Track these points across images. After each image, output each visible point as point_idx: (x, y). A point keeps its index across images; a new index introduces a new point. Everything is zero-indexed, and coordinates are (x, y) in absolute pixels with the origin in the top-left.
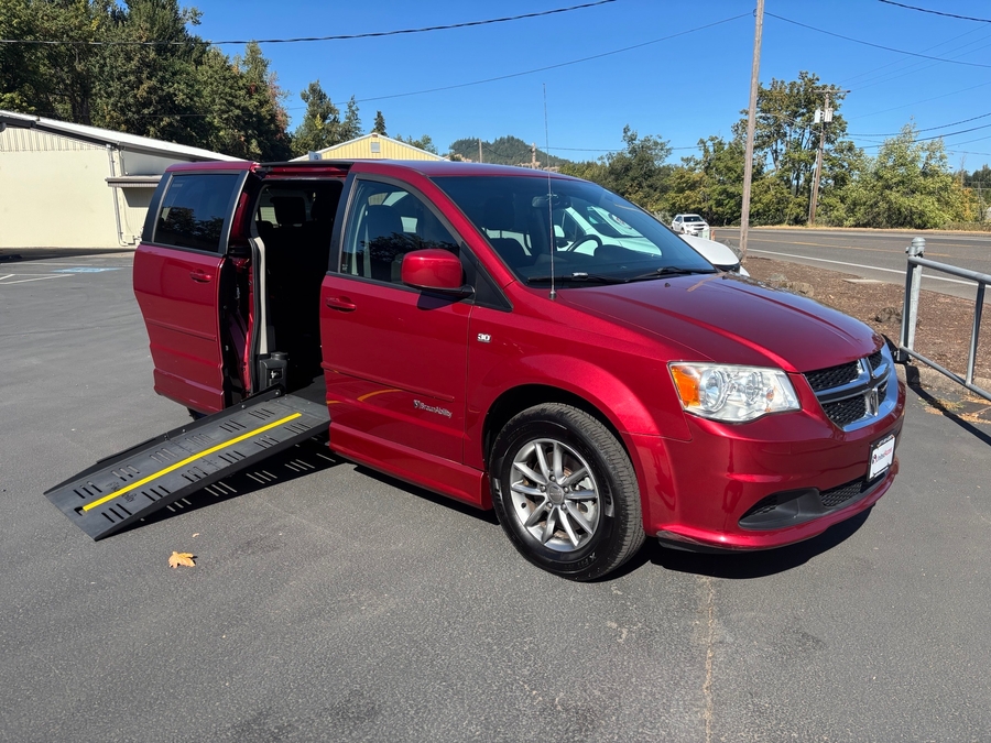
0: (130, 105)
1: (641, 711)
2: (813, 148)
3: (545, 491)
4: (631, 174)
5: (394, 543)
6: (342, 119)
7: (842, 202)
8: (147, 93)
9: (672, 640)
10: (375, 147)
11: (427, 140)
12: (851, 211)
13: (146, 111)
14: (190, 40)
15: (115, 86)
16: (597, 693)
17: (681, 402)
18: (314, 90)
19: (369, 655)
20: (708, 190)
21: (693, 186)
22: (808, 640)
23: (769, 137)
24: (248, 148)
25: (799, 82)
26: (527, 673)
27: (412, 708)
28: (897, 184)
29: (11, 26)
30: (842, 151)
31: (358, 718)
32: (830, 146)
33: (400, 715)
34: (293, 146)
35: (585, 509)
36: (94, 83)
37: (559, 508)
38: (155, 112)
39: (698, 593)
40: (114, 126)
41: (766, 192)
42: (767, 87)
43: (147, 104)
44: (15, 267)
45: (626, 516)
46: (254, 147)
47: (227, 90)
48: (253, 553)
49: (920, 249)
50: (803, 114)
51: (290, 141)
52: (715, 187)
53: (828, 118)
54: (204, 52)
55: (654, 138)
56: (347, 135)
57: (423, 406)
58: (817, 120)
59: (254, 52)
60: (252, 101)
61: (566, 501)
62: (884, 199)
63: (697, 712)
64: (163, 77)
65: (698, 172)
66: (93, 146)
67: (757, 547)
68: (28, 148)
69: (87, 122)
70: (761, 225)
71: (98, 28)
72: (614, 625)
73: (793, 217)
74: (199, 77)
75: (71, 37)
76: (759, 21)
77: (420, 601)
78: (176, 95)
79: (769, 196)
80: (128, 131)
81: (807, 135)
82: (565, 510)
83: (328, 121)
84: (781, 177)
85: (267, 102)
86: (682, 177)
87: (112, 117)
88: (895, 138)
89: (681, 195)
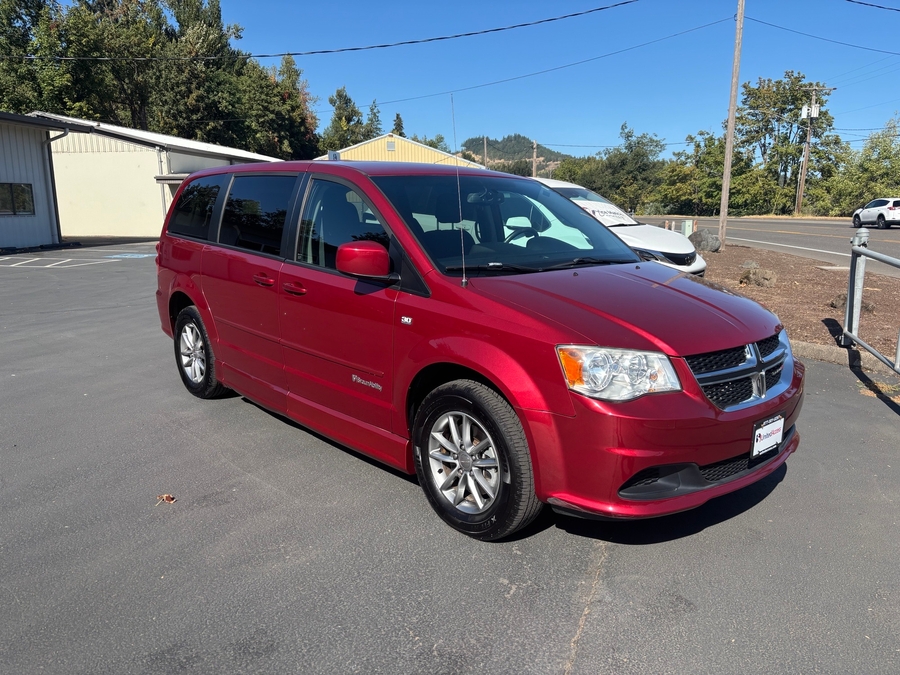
0: (181, 112)
1: (508, 659)
2: (800, 143)
3: (457, 458)
4: (627, 168)
5: (330, 501)
6: (365, 121)
7: (829, 192)
8: (196, 101)
9: (555, 598)
10: (391, 146)
11: (441, 139)
12: (836, 201)
13: (194, 117)
14: (233, 53)
15: (169, 96)
16: (473, 641)
17: (567, 381)
18: (340, 95)
19: (281, 598)
20: (698, 183)
21: (684, 179)
22: (681, 603)
23: (757, 132)
24: (281, 148)
25: (785, 80)
26: (415, 621)
27: (305, 646)
28: (882, 176)
29: (81, 44)
30: (828, 144)
31: (257, 653)
32: (818, 140)
33: (294, 653)
34: (320, 146)
35: (489, 476)
36: (151, 92)
37: (468, 474)
38: (202, 118)
39: (592, 556)
40: (166, 131)
41: (754, 183)
42: (754, 86)
43: (195, 110)
44: (73, 253)
45: (521, 483)
46: (286, 147)
47: (263, 97)
48: (207, 506)
49: (864, 240)
50: (791, 110)
51: (318, 141)
52: (705, 180)
53: (815, 114)
54: (245, 64)
55: (650, 135)
56: (369, 135)
57: (359, 380)
58: (804, 115)
59: (289, 64)
60: (285, 106)
61: (474, 468)
62: (869, 190)
63: (559, 663)
64: (209, 87)
65: (690, 166)
66: (145, 148)
67: (635, 516)
68: (89, 149)
69: (144, 127)
70: (749, 214)
71: (154, 44)
72: (506, 582)
73: (780, 207)
74: (240, 87)
75: (131, 53)
76: (739, 25)
77: (339, 553)
78: (220, 103)
79: (757, 188)
80: (178, 135)
81: (795, 129)
82: (472, 476)
83: (352, 123)
84: (769, 170)
85: (298, 107)
86: (673, 171)
87: (166, 123)
88: (880, 132)
89: (673, 188)
